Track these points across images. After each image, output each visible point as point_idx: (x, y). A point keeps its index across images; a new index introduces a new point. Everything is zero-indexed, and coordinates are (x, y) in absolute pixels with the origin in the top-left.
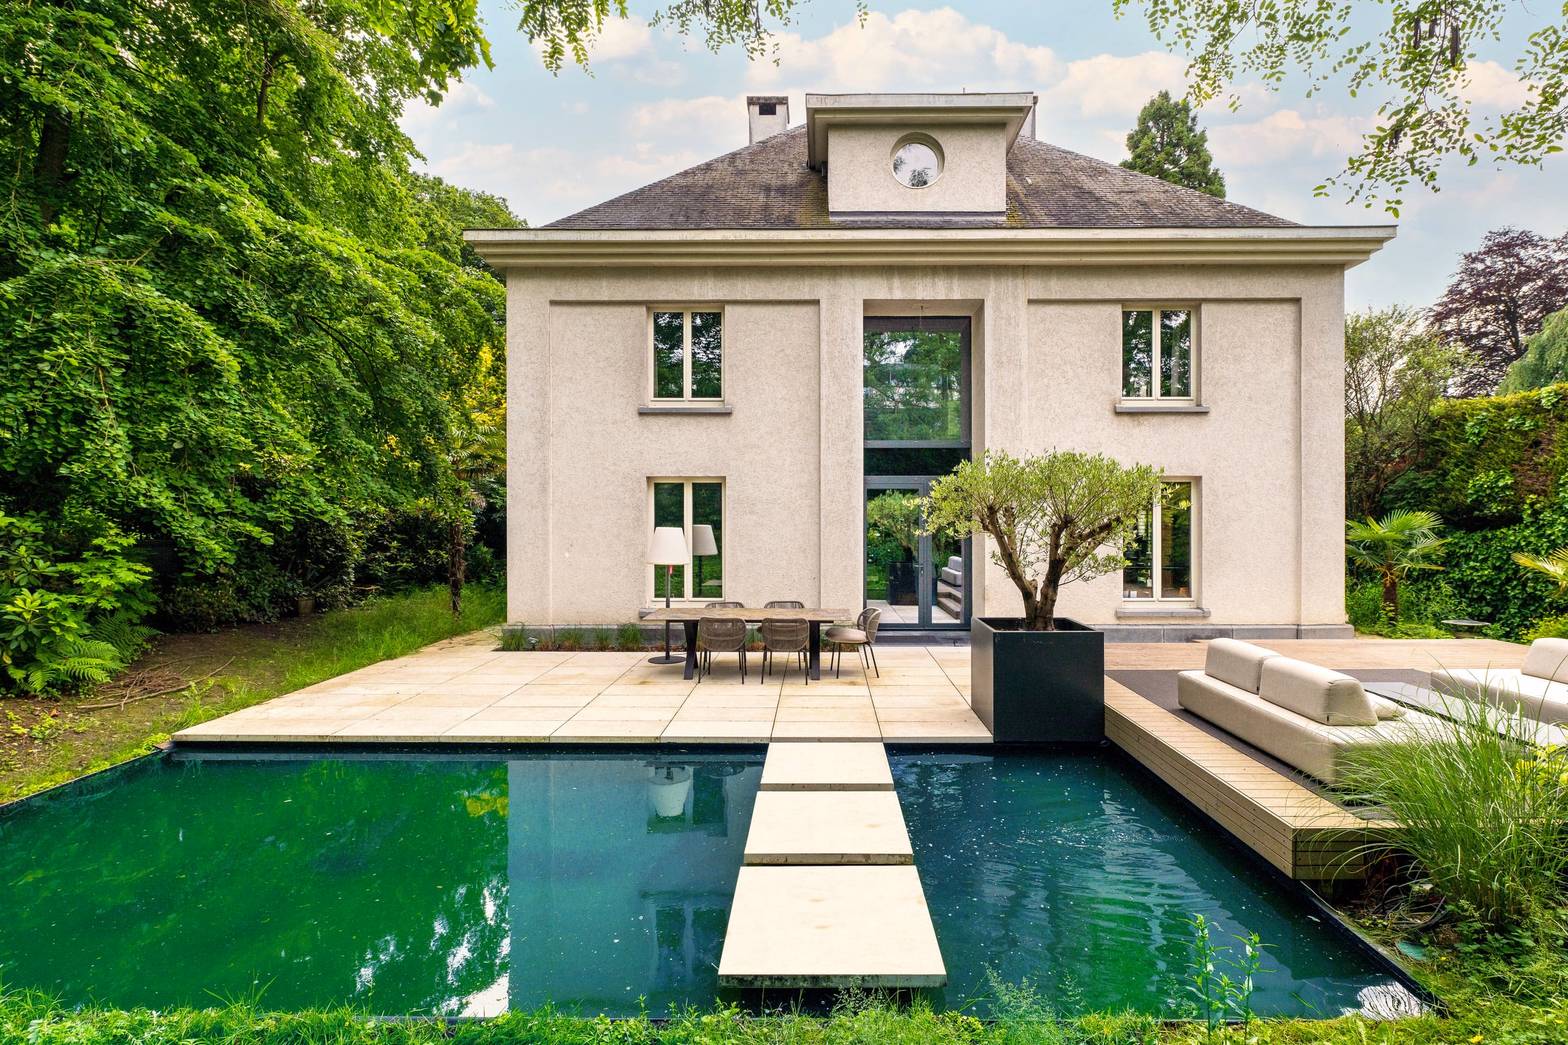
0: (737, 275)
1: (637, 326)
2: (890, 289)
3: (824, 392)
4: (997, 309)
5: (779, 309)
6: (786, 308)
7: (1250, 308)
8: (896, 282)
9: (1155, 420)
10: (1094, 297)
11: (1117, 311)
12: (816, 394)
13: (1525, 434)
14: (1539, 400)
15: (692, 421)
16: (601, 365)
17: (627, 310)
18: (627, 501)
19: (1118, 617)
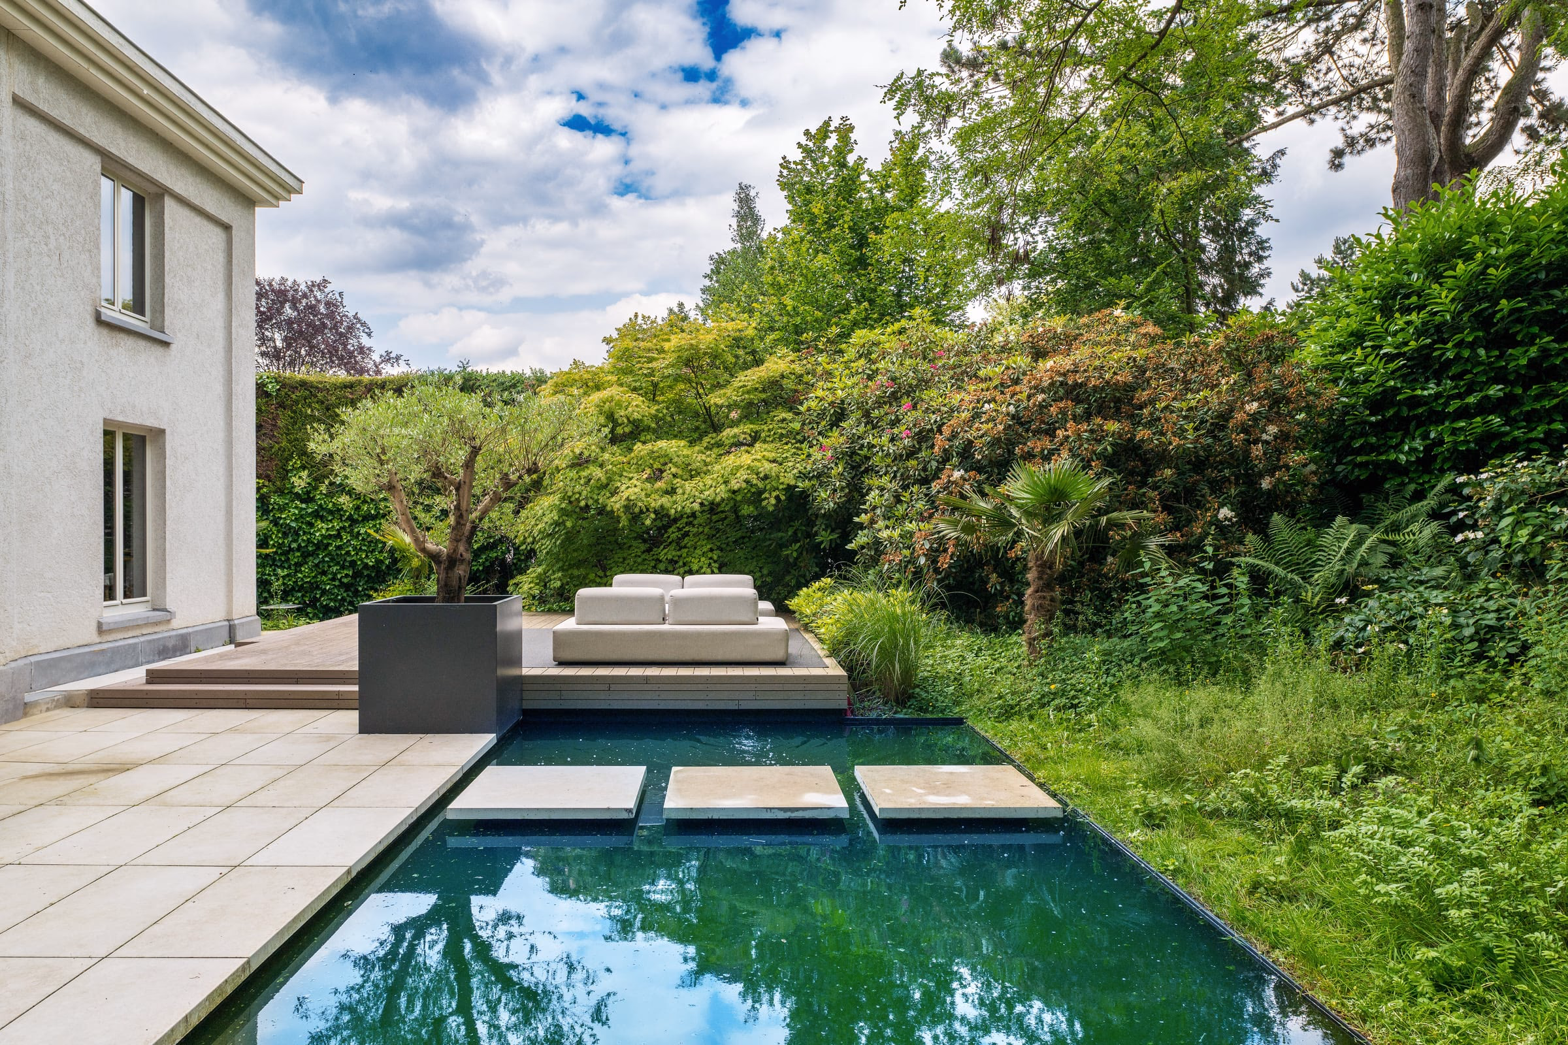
9: (130, 342)
10: (82, 131)
11: (97, 165)
19: (101, 629)
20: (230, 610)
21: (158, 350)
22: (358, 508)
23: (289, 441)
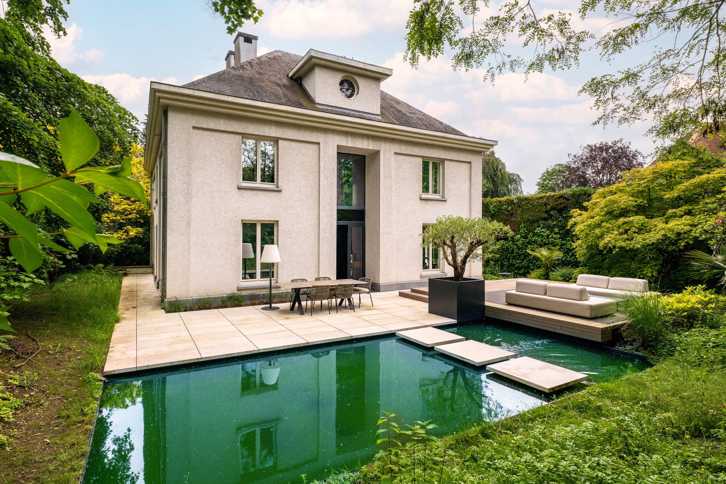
0: (285, 126)
1: (237, 144)
2: (347, 141)
3: (321, 184)
4: (384, 155)
5: (302, 144)
6: (305, 144)
7: (458, 164)
8: (349, 139)
9: (432, 202)
10: (415, 154)
11: (421, 160)
12: (318, 184)
13: (508, 211)
14: (513, 200)
15: (264, 193)
16: (219, 162)
17: (232, 136)
18: (231, 231)
19: (421, 277)
20: (471, 274)
21: (442, 203)
22: (542, 241)
23: (521, 218)
